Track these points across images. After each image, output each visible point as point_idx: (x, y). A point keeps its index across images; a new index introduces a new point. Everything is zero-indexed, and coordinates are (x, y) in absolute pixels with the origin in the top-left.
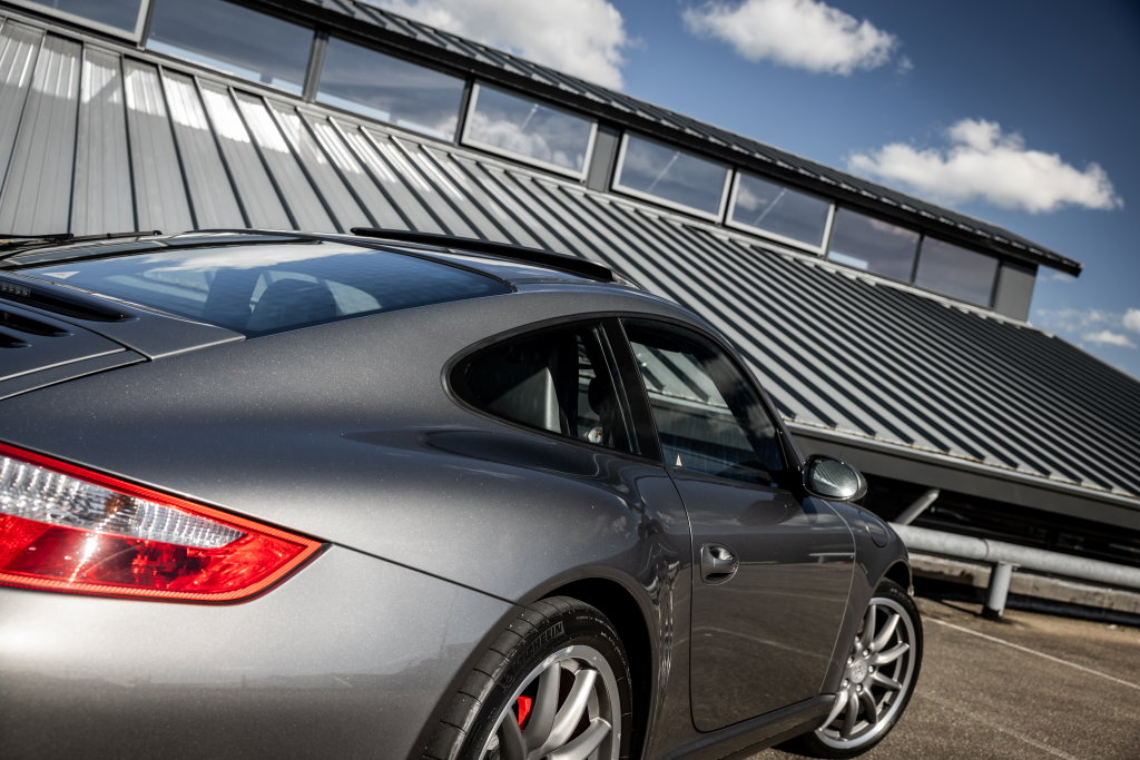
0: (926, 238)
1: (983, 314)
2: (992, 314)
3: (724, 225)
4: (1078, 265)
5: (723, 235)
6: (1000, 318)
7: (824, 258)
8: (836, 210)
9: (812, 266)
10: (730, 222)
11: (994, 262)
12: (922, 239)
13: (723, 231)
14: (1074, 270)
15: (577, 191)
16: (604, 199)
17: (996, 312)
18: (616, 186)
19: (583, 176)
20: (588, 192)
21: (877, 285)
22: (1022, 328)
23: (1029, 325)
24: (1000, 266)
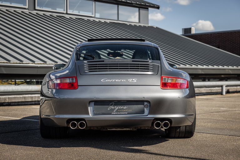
0: (120, 6)
1: (138, 25)
2: (140, 24)
3: (67, 14)
4: (158, 6)
5: (68, 16)
6: (142, 25)
7: (94, 17)
8: (95, 3)
9: (92, 20)
10: (68, 12)
11: (137, 9)
12: (118, 7)
13: (67, 15)
14: (158, 8)
15: (27, 11)
16: (34, 12)
17: (140, 23)
18: (37, 8)
19: (27, 7)
20: (30, 11)
21: (110, 22)
22: (148, 26)
23: (150, 25)
24: (139, 10)
